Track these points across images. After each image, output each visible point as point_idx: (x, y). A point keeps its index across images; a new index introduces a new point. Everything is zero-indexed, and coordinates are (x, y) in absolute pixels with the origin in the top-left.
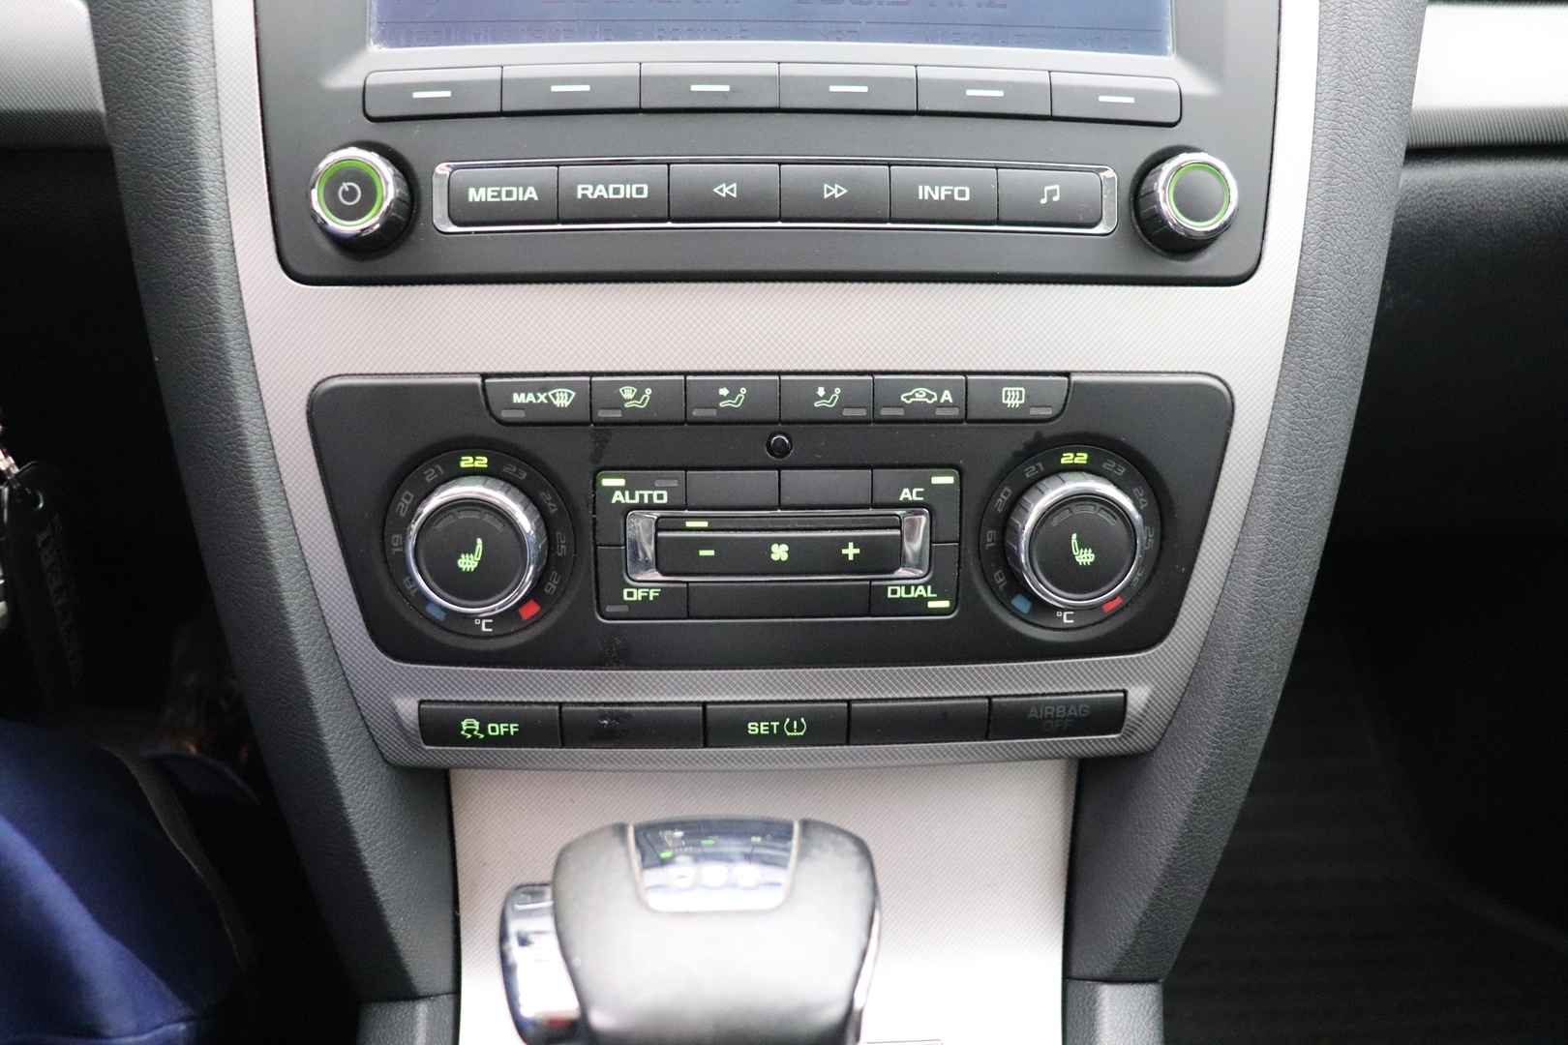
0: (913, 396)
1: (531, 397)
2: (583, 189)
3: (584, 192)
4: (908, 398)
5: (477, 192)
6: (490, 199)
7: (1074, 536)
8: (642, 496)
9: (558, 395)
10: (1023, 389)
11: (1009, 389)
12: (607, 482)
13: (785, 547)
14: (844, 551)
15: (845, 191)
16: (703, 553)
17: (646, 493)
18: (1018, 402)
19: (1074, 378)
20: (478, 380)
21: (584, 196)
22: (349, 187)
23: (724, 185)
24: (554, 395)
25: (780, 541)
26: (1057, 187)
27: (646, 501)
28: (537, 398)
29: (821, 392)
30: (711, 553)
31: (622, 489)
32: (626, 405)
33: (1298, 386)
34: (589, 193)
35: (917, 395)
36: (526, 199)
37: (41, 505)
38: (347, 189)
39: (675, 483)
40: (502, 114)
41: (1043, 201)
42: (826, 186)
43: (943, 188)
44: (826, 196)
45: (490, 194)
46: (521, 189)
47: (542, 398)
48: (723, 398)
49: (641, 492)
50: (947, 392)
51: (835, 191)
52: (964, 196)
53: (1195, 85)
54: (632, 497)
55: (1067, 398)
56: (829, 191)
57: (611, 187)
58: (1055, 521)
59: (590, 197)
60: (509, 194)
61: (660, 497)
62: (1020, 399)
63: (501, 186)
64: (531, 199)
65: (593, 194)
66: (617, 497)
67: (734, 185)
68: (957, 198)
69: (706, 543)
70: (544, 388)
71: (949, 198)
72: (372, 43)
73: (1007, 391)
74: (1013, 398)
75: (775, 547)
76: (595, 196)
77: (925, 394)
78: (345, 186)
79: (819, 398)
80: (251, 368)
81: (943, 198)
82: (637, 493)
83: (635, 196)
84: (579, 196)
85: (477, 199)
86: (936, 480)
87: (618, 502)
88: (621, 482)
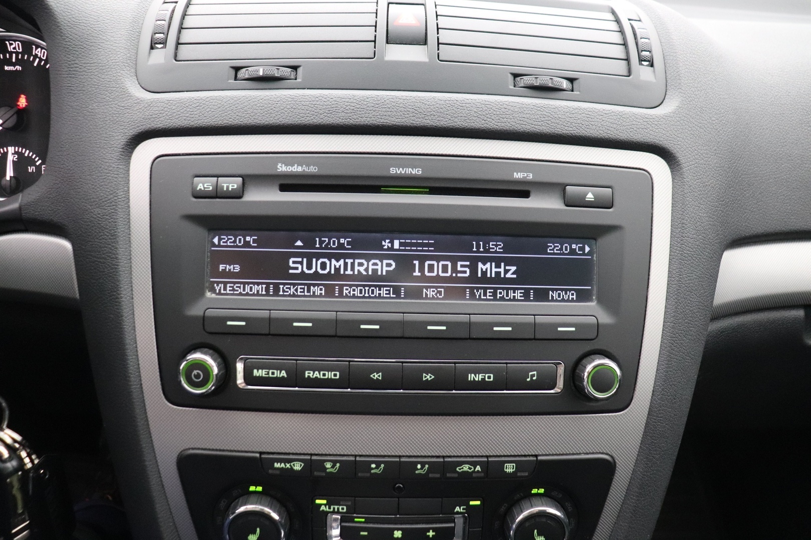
0: (463, 468)
1: (283, 465)
2: (308, 373)
3: (309, 375)
4: (460, 469)
5: (258, 371)
6: (264, 375)
7: (536, 531)
8: (334, 509)
9: (295, 465)
10: (514, 465)
11: (508, 464)
12: (318, 501)
13: (400, 532)
14: (428, 534)
15: (433, 377)
16: (362, 533)
17: (336, 507)
18: (512, 470)
19: (539, 458)
20: (258, 455)
21: (309, 376)
22: (198, 373)
23: (375, 374)
24: (294, 465)
25: (398, 529)
26: (535, 373)
27: (336, 510)
28: (286, 466)
29: (419, 466)
30: (366, 533)
31: (325, 505)
32: (328, 470)
33: (647, 458)
34: (311, 375)
35: (464, 468)
36: (281, 376)
37: (47, 477)
38: (196, 374)
39: (349, 503)
40: (269, 334)
41: (528, 380)
42: (424, 374)
43: (480, 375)
44: (424, 379)
45: (264, 373)
46: (279, 371)
47: (288, 466)
48: (373, 469)
49: (334, 506)
50: (478, 467)
51: (428, 377)
52: (490, 379)
53: (605, 318)
54: (330, 508)
55: (535, 467)
56: (425, 377)
57: (322, 373)
58: (527, 524)
59: (311, 377)
60: (273, 373)
61: (343, 509)
62: (513, 469)
63: (270, 369)
64: (283, 377)
65: (313, 376)
66: (323, 508)
67: (380, 374)
68: (487, 379)
69: (364, 529)
70: (290, 461)
71: (483, 379)
72: (207, 291)
73: (507, 466)
74: (509, 468)
75: (395, 532)
76: (314, 377)
77: (468, 468)
78: (195, 372)
79: (418, 469)
80: (151, 442)
81: (480, 380)
82: (332, 507)
83: (333, 377)
84: (306, 376)
85: (258, 375)
86: (472, 503)
87: (323, 510)
88: (324, 502)
